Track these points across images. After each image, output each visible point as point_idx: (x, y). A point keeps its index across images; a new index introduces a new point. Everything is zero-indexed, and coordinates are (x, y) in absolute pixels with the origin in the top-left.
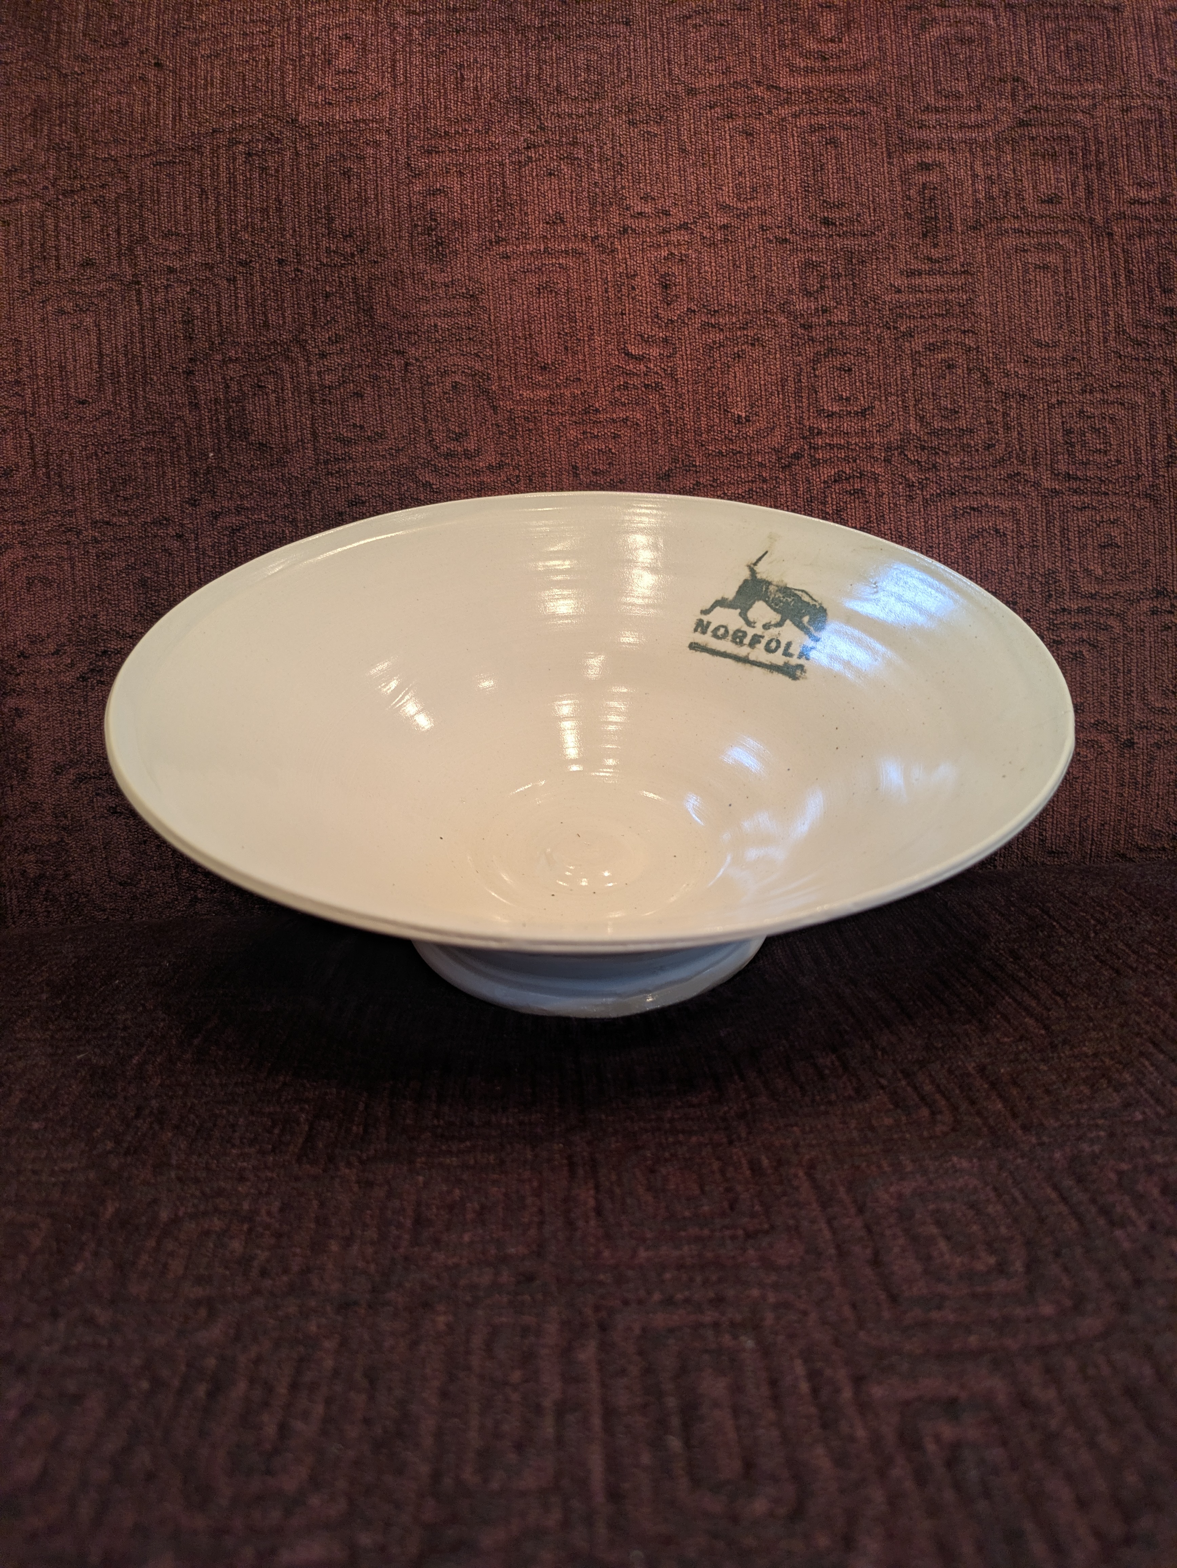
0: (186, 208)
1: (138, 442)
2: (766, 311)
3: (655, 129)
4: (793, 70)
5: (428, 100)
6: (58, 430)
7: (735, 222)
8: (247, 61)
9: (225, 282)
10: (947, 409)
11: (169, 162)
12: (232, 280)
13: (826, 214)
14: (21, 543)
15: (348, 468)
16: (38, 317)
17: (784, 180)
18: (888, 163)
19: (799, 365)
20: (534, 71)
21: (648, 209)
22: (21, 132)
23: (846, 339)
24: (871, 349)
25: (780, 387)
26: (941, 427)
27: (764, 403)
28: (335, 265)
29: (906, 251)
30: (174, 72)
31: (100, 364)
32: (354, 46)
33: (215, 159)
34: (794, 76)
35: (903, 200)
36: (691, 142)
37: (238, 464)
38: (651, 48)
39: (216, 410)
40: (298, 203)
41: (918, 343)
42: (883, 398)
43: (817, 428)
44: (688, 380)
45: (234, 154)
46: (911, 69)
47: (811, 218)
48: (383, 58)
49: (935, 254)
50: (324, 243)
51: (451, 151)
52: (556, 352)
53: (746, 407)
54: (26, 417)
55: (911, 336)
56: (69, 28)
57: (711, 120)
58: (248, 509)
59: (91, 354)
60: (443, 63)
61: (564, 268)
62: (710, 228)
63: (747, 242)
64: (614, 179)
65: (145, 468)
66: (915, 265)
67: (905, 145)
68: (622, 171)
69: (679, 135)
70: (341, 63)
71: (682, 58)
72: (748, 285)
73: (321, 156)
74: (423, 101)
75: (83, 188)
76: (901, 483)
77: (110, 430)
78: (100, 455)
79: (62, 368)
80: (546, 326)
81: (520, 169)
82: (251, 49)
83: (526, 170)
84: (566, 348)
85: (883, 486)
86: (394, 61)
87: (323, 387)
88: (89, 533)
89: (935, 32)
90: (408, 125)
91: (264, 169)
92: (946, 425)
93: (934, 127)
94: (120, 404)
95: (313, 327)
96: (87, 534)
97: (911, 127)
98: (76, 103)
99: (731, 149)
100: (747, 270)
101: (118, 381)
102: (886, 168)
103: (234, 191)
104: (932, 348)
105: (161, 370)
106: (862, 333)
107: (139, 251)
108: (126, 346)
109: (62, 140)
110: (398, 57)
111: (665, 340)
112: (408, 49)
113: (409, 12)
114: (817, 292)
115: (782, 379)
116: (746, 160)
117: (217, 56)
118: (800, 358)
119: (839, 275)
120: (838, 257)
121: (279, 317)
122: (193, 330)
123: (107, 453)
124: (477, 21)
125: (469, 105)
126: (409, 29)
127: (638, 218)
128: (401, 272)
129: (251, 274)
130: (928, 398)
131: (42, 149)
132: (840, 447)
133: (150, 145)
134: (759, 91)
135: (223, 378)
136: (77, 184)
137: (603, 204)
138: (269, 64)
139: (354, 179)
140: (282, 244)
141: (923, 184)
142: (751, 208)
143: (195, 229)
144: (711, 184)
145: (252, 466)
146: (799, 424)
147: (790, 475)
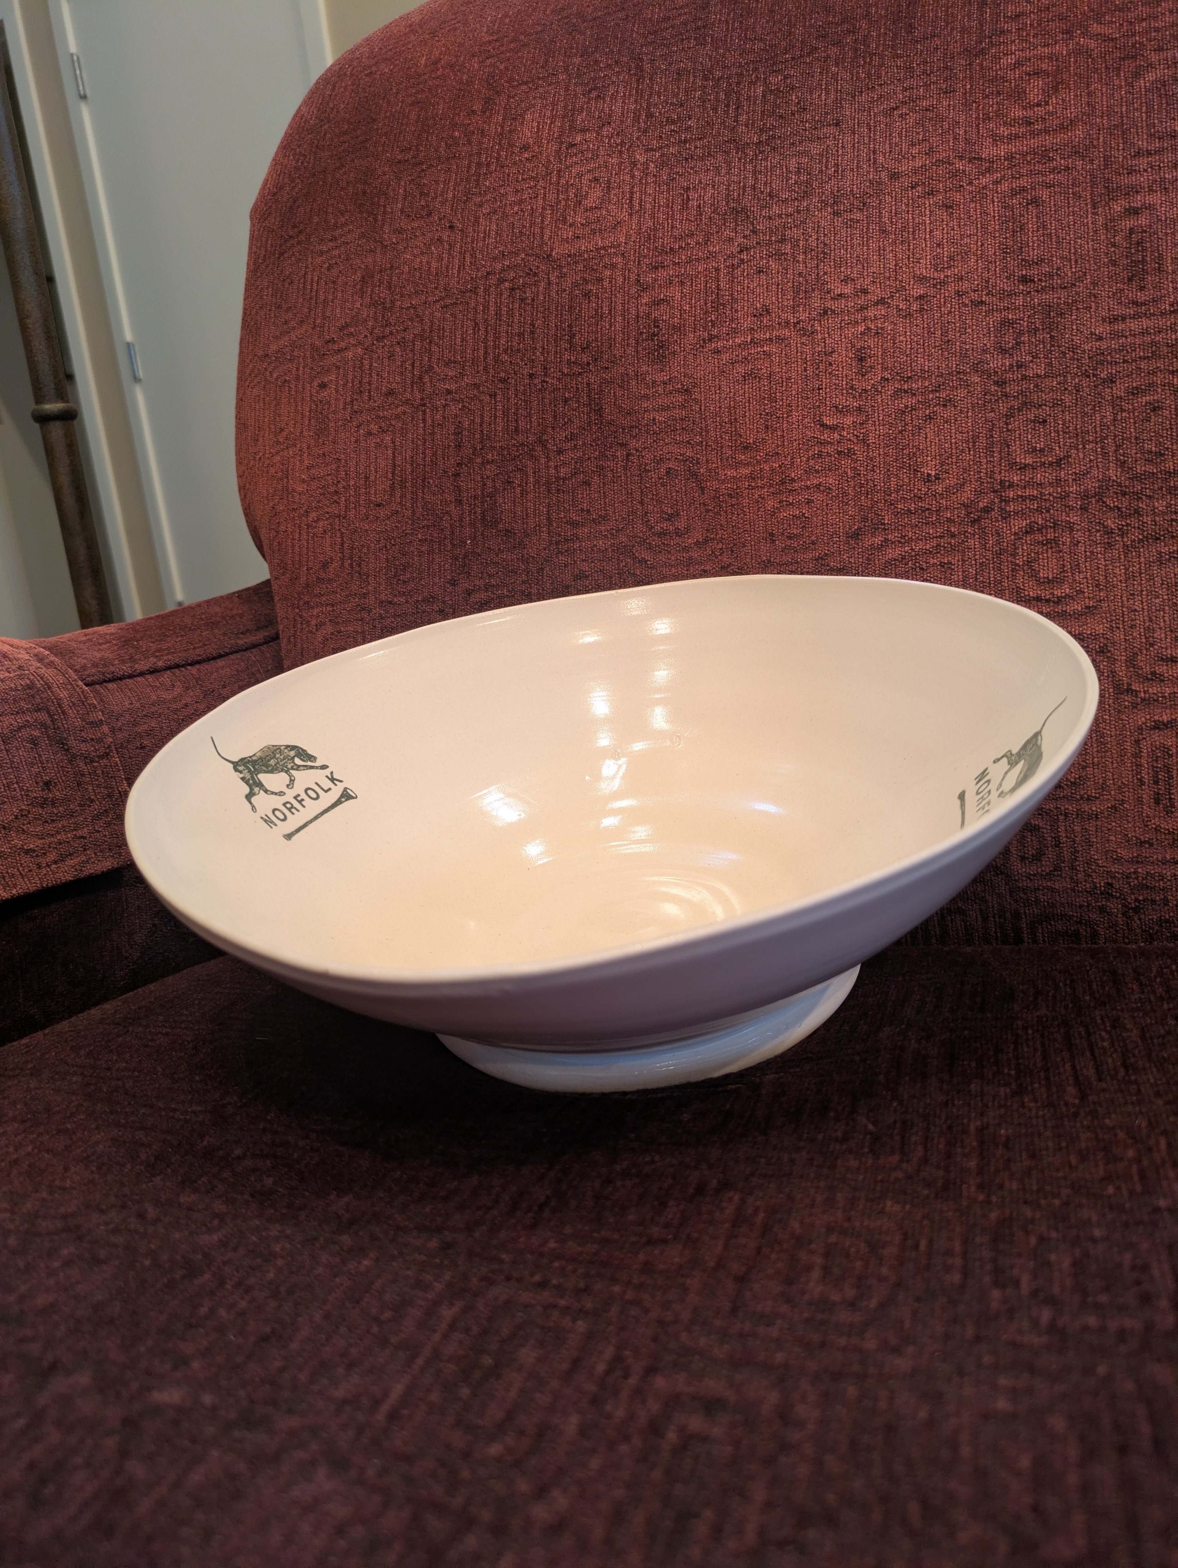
0: (463, 340)
1: (416, 535)
2: (958, 373)
3: (857, 216)
4: (996, 139)
5: (658, 222)
6: (361, 528)
7: (931, 292)
8: (517, 213)
9: (488, 397)
10: (1151, 452)
11: (453, 304)
12: (493, 395)
13: (1024, 273)
14: (330, 621)
15: (575, 547)
16: (353, 439)
17: (982, 245)
18: (1093, 213)
19: (992, 421)
20: (751, 182)
21: (848, 290)
22: (353, 295)
23: (1042, 391)
24: (1067, 399)
25: (971, 444)
26: (1145, 471)
27: (954, 460)
28: (574, 374)
29: (1109, 297)
30: (462, 231)
31: (393, 473)
32: (600, 186)
33: (487, 297)
34: (997, 146)
35: (1107, 247)
36: (892, 222)
37: (489, 548)
38: (858, 142)
39: (475, 505)
40: (548, 324)
41: (1119, 389)
42: (1081, 446)
43: (1009, 481)
44: (879, 444)
45: (501, 290)
46: (1122, 117)
47: (1008, 278)
48: (623, 192)
49: (1141, 297)
50: (566, 357)
51: (675, 264)
52: (758, 432)
53: (936, 465)
54: (340, 520)
55: (1112, 382)
56: (392, 209)
57: (912, 199)
58: (493, 586)
59: (387, 466)
60: (673, 189)
61: (768, 355)
62: (906, 300)
63: (943, 309)
64: (818, 267)
65: (420, 555)
66: (1119, 311)
67: (1111, 193)
68: (825, 258)
69: (880, 217)
70: (589, 203)
71: (887, 146)
72: (941, 349)
73: (568, 283)
74: (654, 224)
75: (391, 333)
76: (1099, 531)
77: (396, 527)
78: (389, 547)
79: (367, 478)
80: (749, 409)
81: (732, 271)
82: (521, 202)
83: (738, 272)
84: (767, 427)
85: (1078, 535)
86: (632, 193)
87: (558, 478)
88: (377, 611)
89: (1151, 76)
90: (640, 247)
91: (522, 300)
92: (1150, 468)
93: (1145, 171)
94: (405, 505)
95: (553, 428)
96: (375, 612)
97: (1120, 175)
98: (392, 267)
99: (930, 224)
100: (942, 335)
101: (405, 486)
102: (1090, 219)
103: (500, 321)
104: (1136, 392)
105: (436, 475)
106: (1059, 383)
107: (426, 379)
108: (412, 457)
109: (380, 298)
110: (635, 189)
111: (859, 409)
112: (644, 181)
113: (647, 150)
114: (1013, 348)
115: (973, 436)
116: (945, 232)
117: (495, 212)
118: (992, 414)
119: (1036, 330)
120: (1035, 312)
121: (527, 422)
122: (462, 440)
123: (393, 545)
124: (703, 147)
125: (692, 221)
126: (646, 164)
127: (838, 299)
128: (627, 374)
129: (508, 389)
130: (1130, 442)
131: (366, 307)
132: (1032, 498)
133: (441, 292)
134: (959, 165)
135: (482, 478)
136: (388, 330)
137: (806, 291)
138: (533, 213)
139: (593, 298)
140: (533, 361)
141: (1131, 229)
142: (947, 277)
143: (468, 356)
144: (909, 259)
145: (499, 549)
146: (990, 478)
147: (979, 529)
